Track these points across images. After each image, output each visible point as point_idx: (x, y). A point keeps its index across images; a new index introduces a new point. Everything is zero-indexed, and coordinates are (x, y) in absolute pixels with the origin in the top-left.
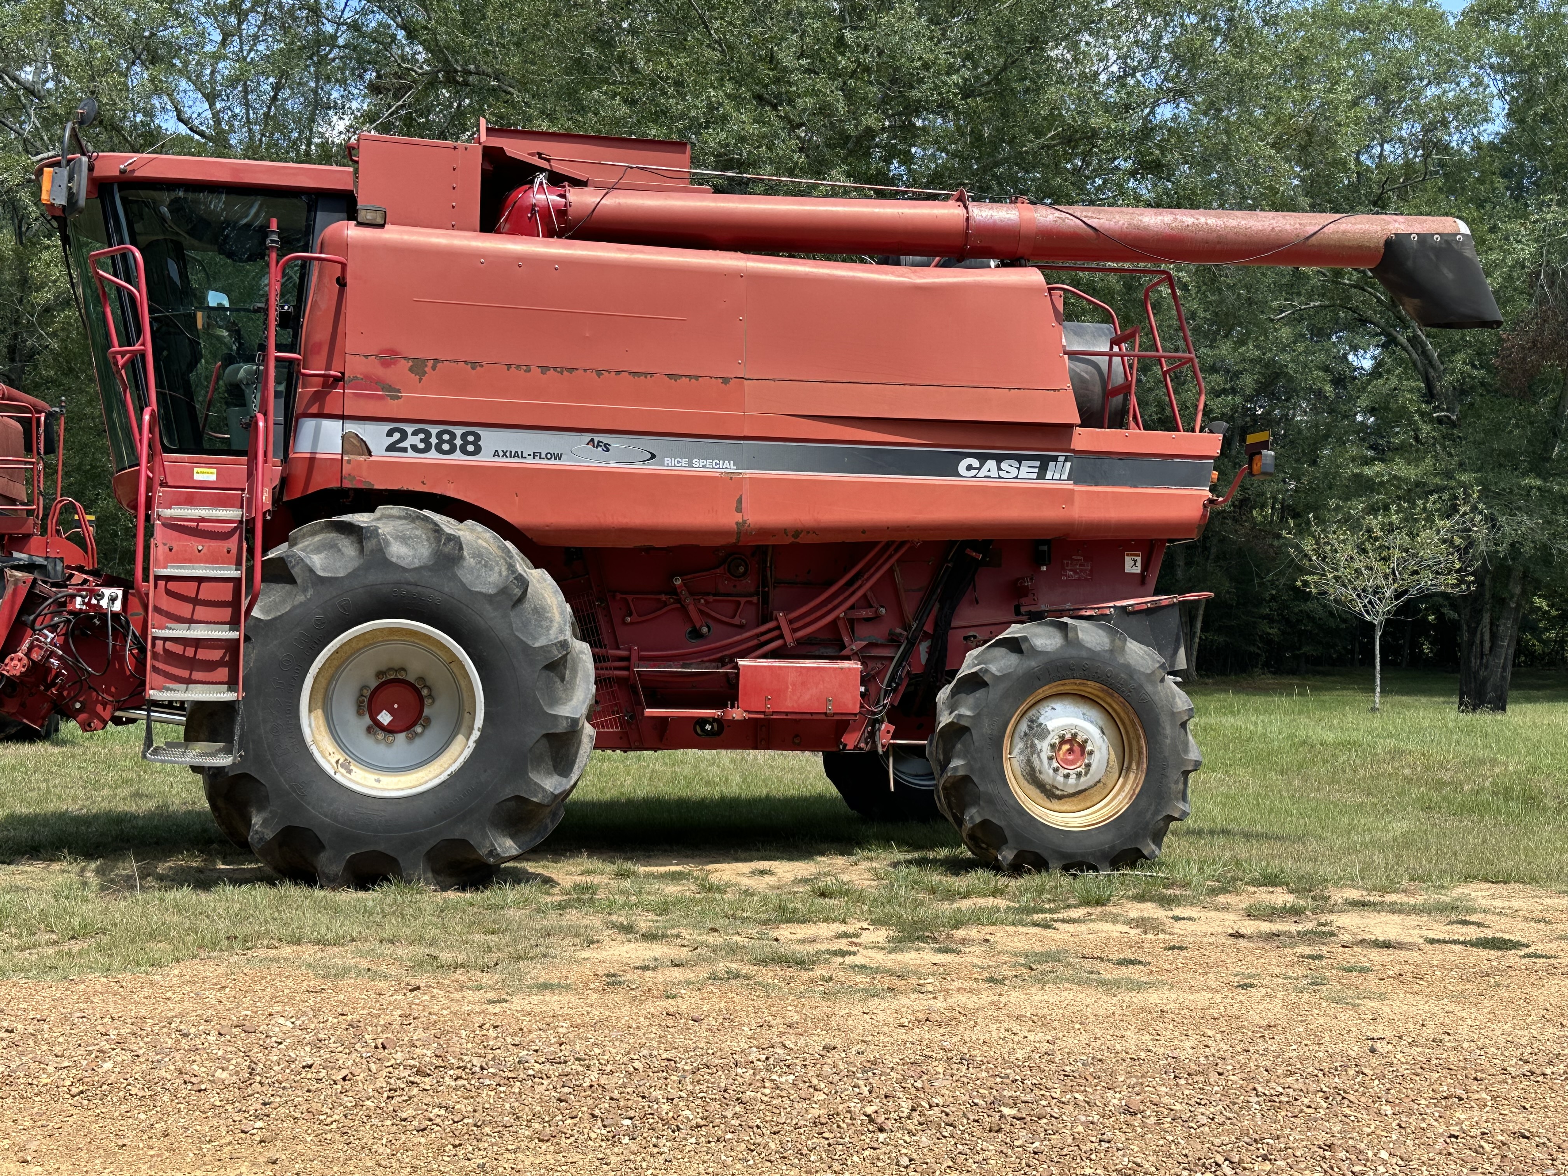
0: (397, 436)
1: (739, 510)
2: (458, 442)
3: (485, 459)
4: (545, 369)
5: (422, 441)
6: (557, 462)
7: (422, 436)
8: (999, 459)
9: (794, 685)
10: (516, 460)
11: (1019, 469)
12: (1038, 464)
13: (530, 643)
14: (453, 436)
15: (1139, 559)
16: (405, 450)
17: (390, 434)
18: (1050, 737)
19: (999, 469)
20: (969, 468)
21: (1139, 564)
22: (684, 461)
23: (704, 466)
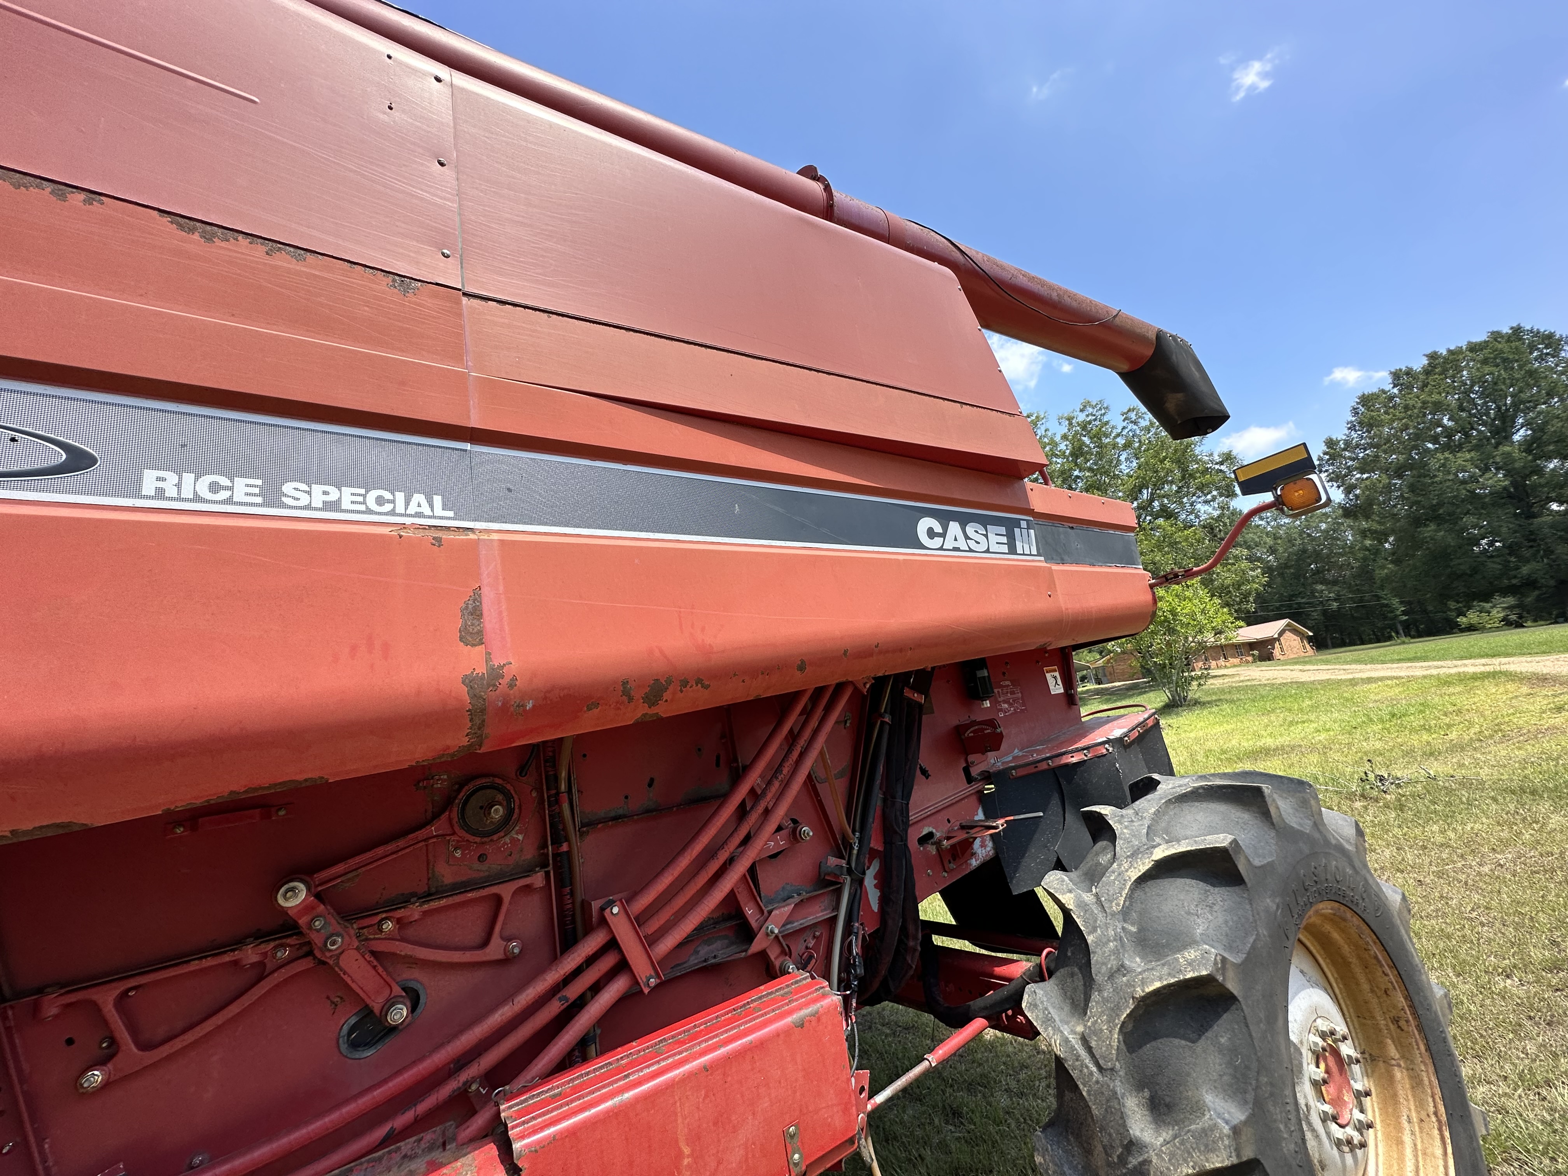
1: (471, 637)
8: (962, 520)
11: (986, 537)
12: (1003, 530)
15: (1057, 674)
19: (966, 536)
21: (1059, 681)
23: (334, 505)
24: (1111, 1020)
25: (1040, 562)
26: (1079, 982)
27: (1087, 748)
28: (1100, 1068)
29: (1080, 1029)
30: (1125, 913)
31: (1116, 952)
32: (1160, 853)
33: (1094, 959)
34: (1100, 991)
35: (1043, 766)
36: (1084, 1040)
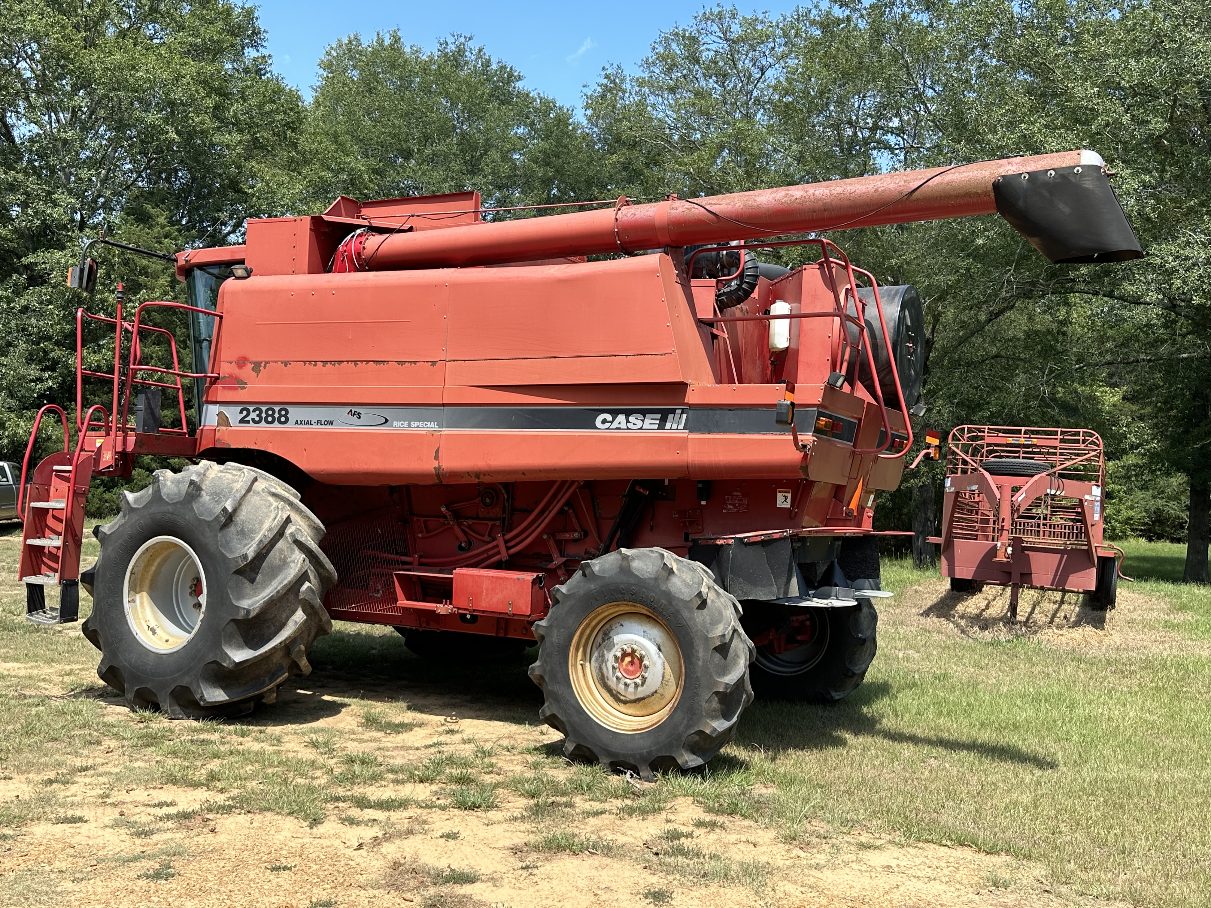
0: (245, 413)
1: (437, 458)
2: (277, 415)
3: (290, 427)
4: (325, 363)
5: (257, 415)
6: (331, 427)
7: (258, 412)
8: (628, 413)
9: (487, 590)
10: (308, 426)
11: (643, 421)
12: (659, 416)
13: (228, 555)
14: (274, 411)
15: (789, 495)
16: (248, 422)
17: (241, 412)
18: (614, 650)
19: (628, 421)
20: (604, 421)
21: (789, 500)
22: (406, 423)
23: (418, 427)
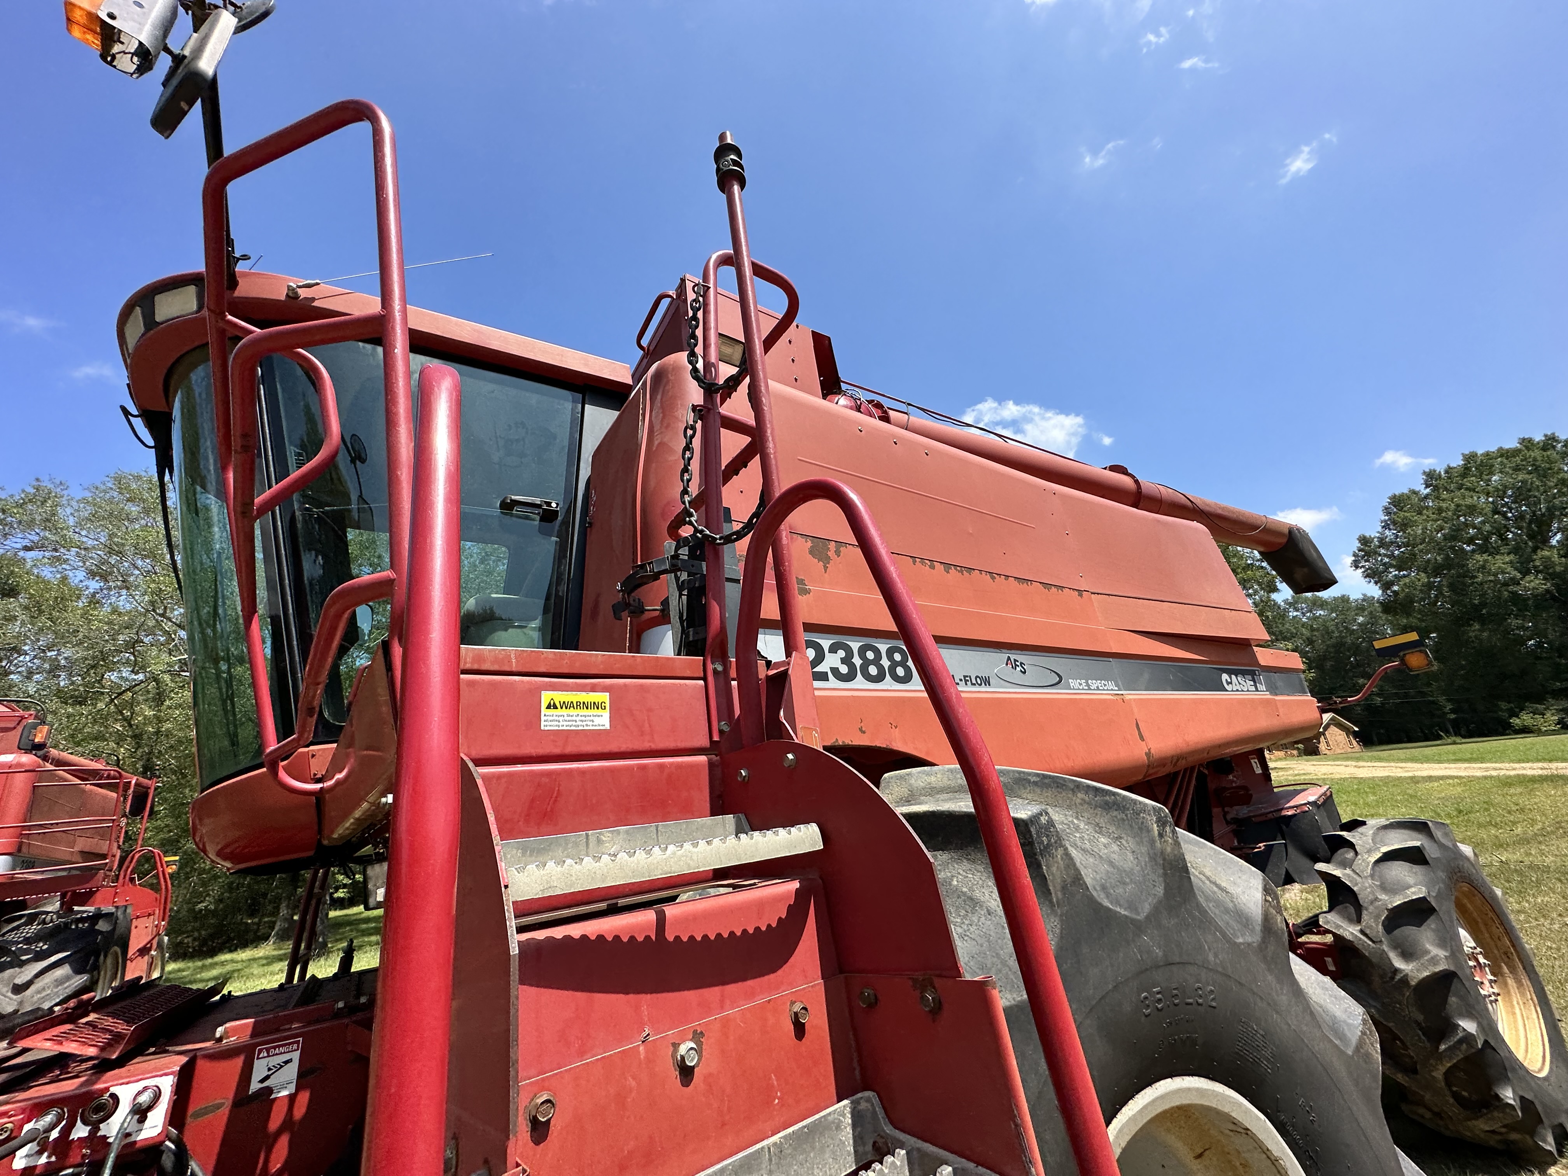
1: (1142, 738)
2: (885, 663)
4: (947, 566)
5: (843, 661)
7: (842, 653)
8: (1235, 674)
11: (1246, 682)
12: (1251, 677)
15: (1257, 761)
16: (825, 676)
19: (1239, 683)
21: (1258, 765)
22: (1083, 683)
23: (1099, 688)
24: (1376, 920)
25: (1268, 696)
26: (1352, 909)
27: (1296, 807)
28: (1373, 942)
29: (1359, 928)
30: (1372, 876)
31: (1373, 893)
32: (1385, 849)
33: (1360, 897)
34: (1367, 910)
35: (1270, 816)
36: (1362, 932)
